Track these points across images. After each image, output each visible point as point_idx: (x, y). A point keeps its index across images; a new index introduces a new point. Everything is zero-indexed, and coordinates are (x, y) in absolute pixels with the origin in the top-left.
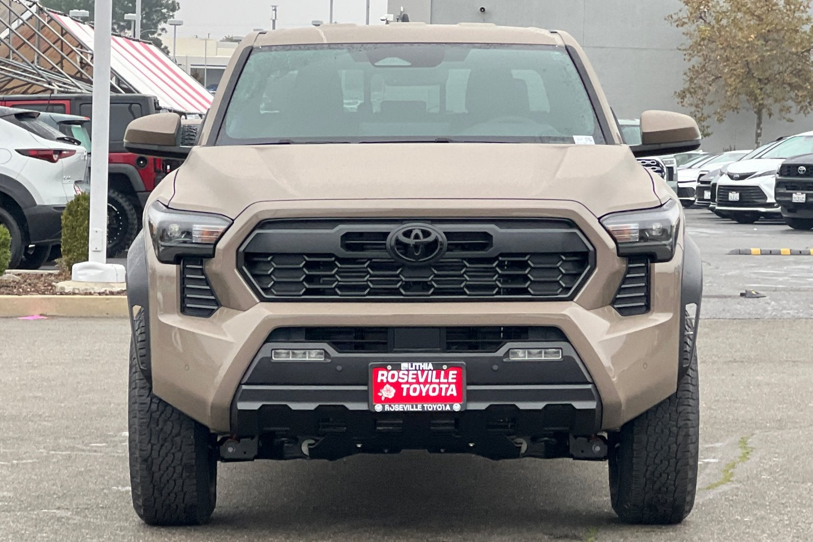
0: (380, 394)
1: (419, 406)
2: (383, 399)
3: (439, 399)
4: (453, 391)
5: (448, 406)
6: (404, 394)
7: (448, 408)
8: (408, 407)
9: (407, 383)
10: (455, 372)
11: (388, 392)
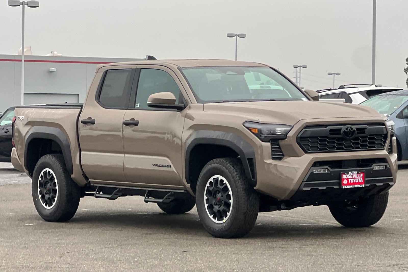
0: (343, 183)
1: (354, 186)
2: (344, 184)
3: (358, 183)
4: (362, 181)
5: (361, 185)
6: (349, 182)
7: (361, 186)
8: (351, 187)
9: (350, 178)
10: (362, 174)
11: (345, 182)
